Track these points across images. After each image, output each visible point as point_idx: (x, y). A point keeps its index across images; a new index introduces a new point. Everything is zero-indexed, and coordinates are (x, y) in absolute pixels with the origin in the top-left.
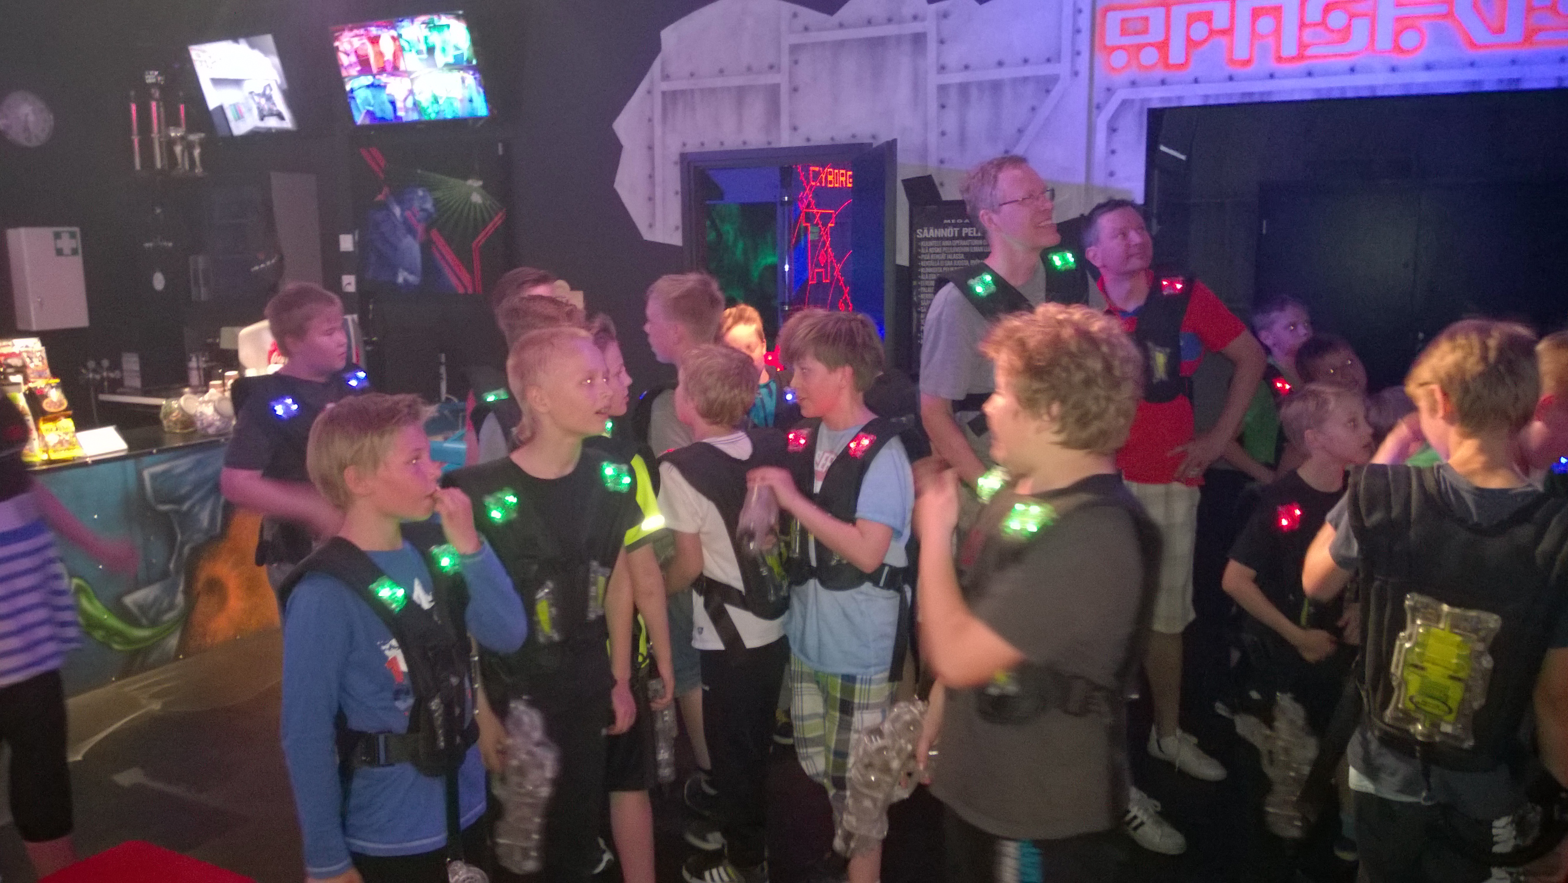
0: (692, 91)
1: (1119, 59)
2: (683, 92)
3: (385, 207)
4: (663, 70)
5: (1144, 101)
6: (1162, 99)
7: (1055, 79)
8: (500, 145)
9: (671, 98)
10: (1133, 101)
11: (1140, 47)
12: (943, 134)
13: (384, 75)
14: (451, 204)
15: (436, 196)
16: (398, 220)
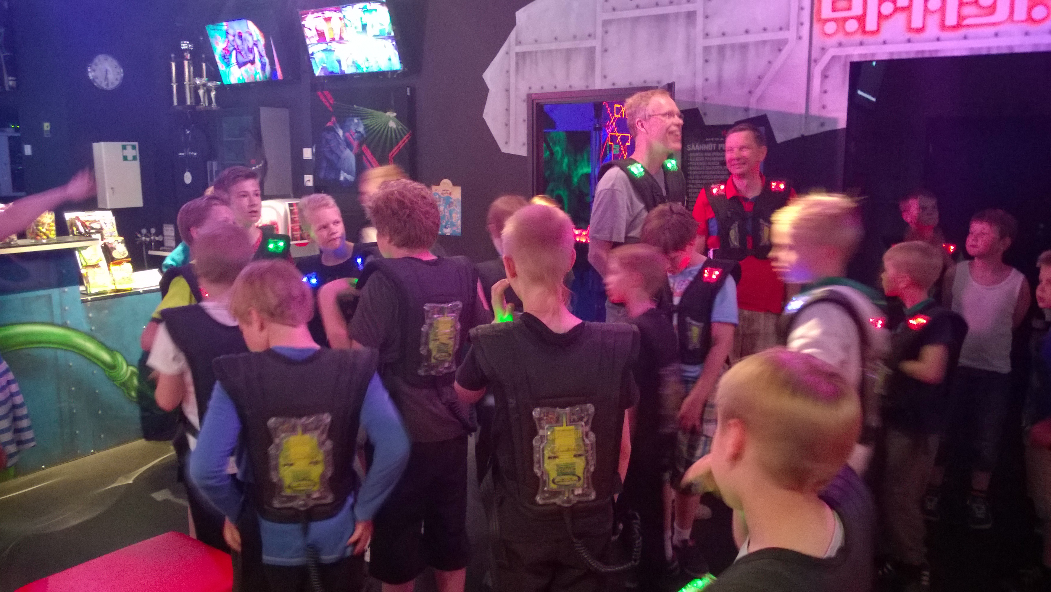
0: (536, 52)
1: (831, 27)
2: (530, 53)
3: (332, 130)
4: (517, 37)
5: (847, 56)
6: (861, 55)
7: (784, 42)
8: (408, 89)
9: (522, 57)
10: (840, 57)
11: (845, 19)
12: (707, 80)
13: (334, 43)
14: (375, 128)
15: (365, 123)
16: (341, 139)
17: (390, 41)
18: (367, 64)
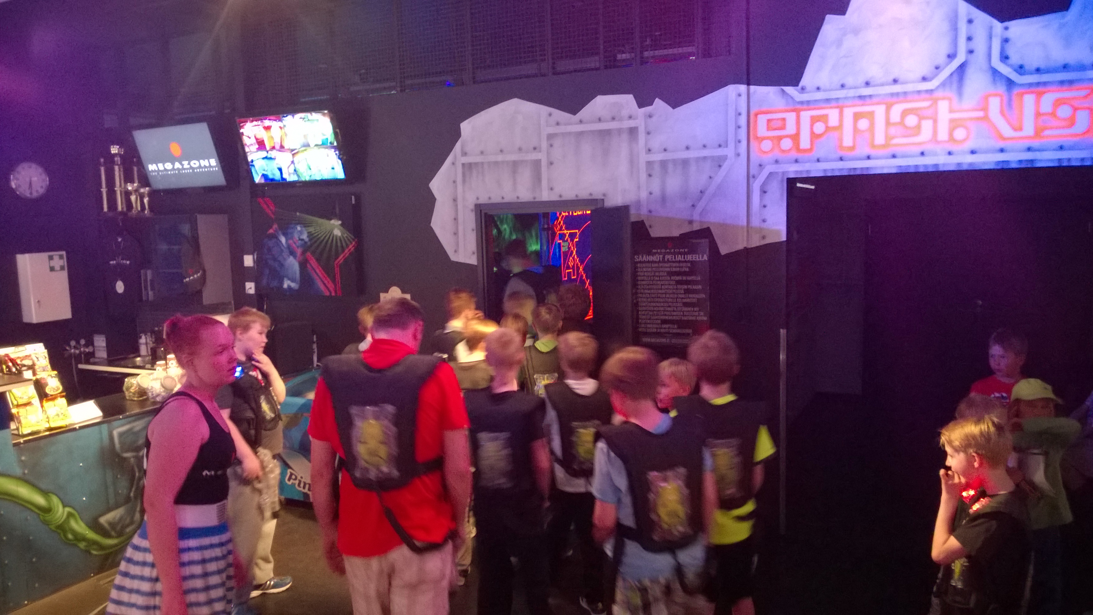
0: (482, 163)
1: (767, 145)
2: (476, 164)
3: (274, 237)
4: (462, 150)
5: (783, 173)
6: (796, 172)
7: (725, 158)
8: (353, 197)
9: (468, 167)
10: (777, 173)
11: (780, 138)
12: (651, 193)
13: (274, 151)
14: (320, 236)
15: (310, 230)
16: (283, 245)
17: (333, 150)
18: (310, 173)
